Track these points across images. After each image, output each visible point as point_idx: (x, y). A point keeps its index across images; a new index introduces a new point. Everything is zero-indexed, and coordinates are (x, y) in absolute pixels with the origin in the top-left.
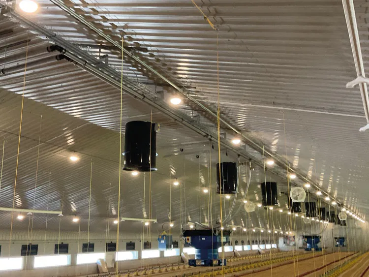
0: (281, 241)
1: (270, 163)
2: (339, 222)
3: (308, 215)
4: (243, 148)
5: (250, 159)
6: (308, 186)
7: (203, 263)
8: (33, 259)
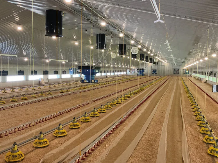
0: (128, 70)
1: (121, 35)
2: (154, 63)
3: (140, 60)
4: (107, 27)
5: (112, 33)
6: (140, 46)
7: (88, 81)
8: (6, 77)
